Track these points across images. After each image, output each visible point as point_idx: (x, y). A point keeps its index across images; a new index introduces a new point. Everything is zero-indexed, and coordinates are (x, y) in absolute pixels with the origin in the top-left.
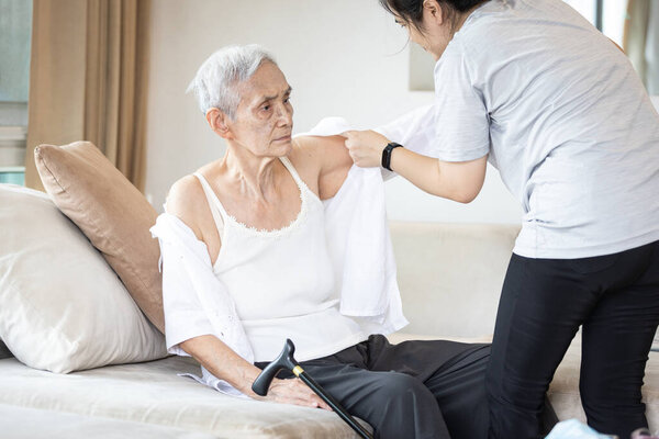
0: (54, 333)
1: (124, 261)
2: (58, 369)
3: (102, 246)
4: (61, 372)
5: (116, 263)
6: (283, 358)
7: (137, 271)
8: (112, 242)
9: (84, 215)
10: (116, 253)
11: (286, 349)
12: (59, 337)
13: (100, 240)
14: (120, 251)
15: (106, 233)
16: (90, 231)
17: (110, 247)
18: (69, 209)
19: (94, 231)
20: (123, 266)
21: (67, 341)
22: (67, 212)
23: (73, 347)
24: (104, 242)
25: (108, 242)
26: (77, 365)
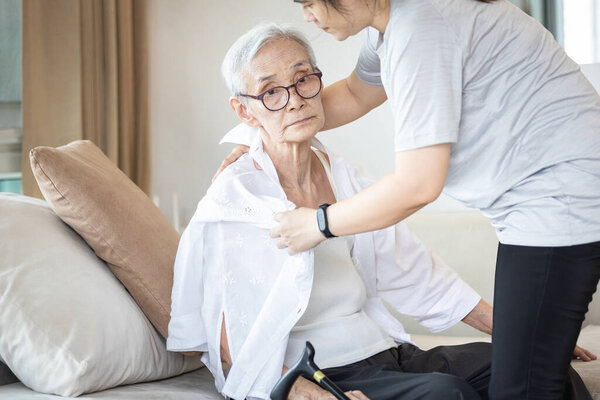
0: (60, 353)
1: (130, 272)
2: (67, 392)
3: (106, 256)
4: (71, 395)
5: (122, 275)
6: (303, 362)
7: (146, 281)
8: (116, 251)
9: (85, 223)
10: (121, 262)
11: (306, 353)
12: (67, 357)
13: (104, 249)
14: (125, 260)
15: (109, 242)
16: (94, 240)
17: (114, 257)
18: (70, 217)
19: (96, 239)
20: (130, 277)
21: (75, 362)
22: (68, 220)
23: (81, 367)
24: (108, 252)
25: (113, 252)
26: (86, 388)
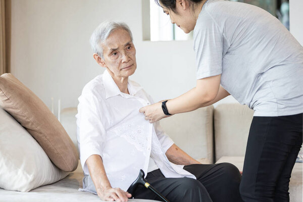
0: (20, 171)
1: (41, 133)
2: (24, 190)
3: (29, 126)
4: (26, 191)
5: (36, 134)
6: (140, 179)
7: (48, 137)
8: (34, 123)
9: (19, 111)
10: (36, 129)
12: (24, 173)
13: (28, 122)
14: (39, 128)
15: (31, 119)
16: (23, 119)
17: (33, 126)
18: (12, 108)
19: (24, 118)
20: (40, 135)
21: (28, 175)
22: (10, 110)
23: (31, 178)
24: (30, 124)
25: (32, 124)
26: (32, 188)
